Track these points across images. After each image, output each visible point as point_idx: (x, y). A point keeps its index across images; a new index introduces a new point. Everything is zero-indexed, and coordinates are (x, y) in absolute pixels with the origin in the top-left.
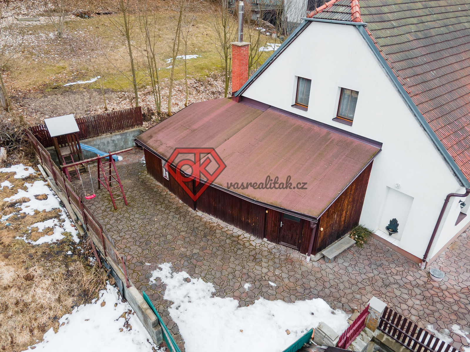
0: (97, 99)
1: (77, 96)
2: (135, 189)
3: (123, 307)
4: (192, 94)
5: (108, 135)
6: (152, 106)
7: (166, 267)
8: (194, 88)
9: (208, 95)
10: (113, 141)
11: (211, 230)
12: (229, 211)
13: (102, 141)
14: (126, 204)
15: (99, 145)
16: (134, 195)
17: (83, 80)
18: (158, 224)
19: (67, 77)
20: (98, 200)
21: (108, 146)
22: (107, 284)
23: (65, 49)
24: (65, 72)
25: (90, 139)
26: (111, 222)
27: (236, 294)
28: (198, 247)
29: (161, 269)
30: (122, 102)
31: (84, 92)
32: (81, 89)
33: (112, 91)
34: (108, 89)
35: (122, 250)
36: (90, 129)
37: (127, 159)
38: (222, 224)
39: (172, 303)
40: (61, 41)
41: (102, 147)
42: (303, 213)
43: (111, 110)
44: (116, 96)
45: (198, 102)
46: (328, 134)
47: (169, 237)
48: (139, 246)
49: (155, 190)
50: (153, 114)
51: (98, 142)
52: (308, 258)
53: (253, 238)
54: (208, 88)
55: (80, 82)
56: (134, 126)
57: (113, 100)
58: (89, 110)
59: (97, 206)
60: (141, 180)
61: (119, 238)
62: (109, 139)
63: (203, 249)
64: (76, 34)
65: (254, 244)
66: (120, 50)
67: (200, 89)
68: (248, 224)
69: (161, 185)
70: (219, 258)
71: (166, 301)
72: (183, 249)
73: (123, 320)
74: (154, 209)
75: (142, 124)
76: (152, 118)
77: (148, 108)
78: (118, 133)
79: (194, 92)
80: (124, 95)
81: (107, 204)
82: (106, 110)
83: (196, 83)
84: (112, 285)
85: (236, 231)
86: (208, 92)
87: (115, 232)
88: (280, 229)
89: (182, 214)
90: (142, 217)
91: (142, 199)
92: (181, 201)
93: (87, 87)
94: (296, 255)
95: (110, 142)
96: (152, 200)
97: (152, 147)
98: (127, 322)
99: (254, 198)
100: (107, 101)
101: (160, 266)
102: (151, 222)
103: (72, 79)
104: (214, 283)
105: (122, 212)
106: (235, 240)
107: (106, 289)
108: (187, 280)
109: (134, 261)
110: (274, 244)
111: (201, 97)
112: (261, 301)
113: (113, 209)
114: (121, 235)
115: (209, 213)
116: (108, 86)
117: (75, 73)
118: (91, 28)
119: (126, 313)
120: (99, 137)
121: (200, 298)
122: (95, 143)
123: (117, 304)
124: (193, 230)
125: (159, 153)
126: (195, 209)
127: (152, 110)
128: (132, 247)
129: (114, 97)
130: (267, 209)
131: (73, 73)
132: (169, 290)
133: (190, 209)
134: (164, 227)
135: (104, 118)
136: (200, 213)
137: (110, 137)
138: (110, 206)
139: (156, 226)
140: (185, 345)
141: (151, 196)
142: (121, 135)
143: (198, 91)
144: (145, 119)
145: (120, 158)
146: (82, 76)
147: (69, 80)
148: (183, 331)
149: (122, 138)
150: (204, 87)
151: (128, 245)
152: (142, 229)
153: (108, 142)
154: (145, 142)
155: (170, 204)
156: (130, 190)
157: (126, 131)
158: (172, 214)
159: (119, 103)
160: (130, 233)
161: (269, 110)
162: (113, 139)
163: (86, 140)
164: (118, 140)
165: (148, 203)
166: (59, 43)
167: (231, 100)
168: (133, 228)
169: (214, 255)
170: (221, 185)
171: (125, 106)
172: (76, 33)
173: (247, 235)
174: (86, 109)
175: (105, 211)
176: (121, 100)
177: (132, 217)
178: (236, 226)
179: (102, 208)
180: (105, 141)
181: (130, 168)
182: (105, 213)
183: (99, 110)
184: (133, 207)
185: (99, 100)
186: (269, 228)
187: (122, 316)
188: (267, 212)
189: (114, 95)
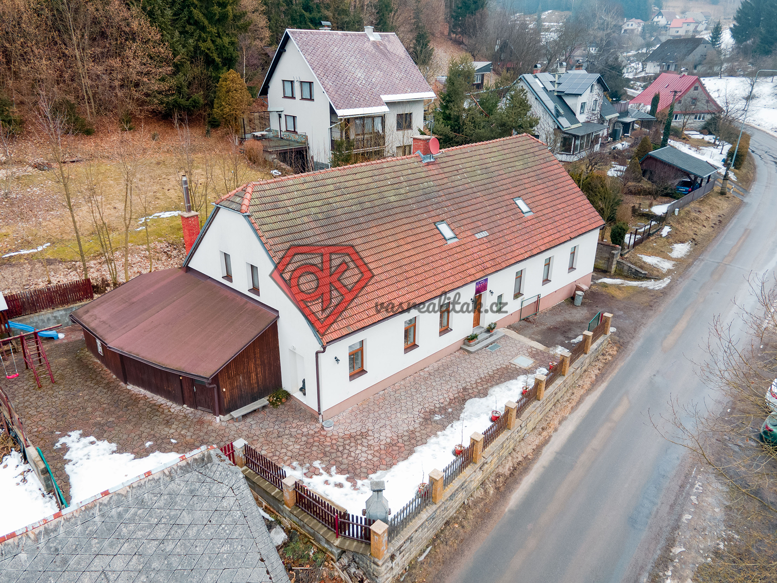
0: (39, 271)
1: (15, 269)
2: (68, 367)
3: (23, 467)
4: (161, 260)
5: (49, 311)
6: (108, 276)
7: (75, 434)
8: (164, 252)
9: (181, 261)
10: (55, 317)
11: (135, 400)
12: (154, 381)
13: (41, 318)
14: (53, 381)
15: (36, 322)
16: (65, 372)
17: (28, 249)
18: (81, 399)
19: (8, 246)
20: (23, 380)
21: (49, 323)
22: (12, 451)
23: (13, 211)
24: (7, 239)
25: (25, 317)
26: (31, 400)
27: (134, 451)
28: (115, 416)
29: (70, 436)
30: (71, 274)
31: (25, 264)
32: (22, 261)
33: (60, 262)
34: (56, 260)
35: (36, 423)
36: (27, 305)
37: (70, 336)
38: (149, 394)
39: (70, 461)
40: (7, 202)
41: (40, 324)
42: (199, 374)
43: (55, 282)
44: (64, 266)
45: (167, 268)
46: (246, 303)
47: (89, 409)
48: (55, 419)
49: (91, 367)
50: (108, 285)
51: (36, 319)
52: (218, 418)
53: (174, 405)
54: (182, 252)
55: (23, 252)
56: (83, 300)
57: (60, 272)
58: (28, 285)
59: (20, 386)
60: (77, 358)
61: (36, 413)
62: (50, 316)
63: (118, 417)
64: (29, 192)
65: (172, 410)
66: (83, 208)
67: (172, 254)
68: (169, 392)
69: (99, 362)
70: (132, 423)
71: (66, 460)
72: (98, 419)
73: (21, 477)
74: (83, 385)
75: (92, 297)
76: (106, 290)
77: (103, 279)
78: (62, 308)
79: (164, 258)
80: (75, 265)
81: (32, 383)
82: (50, 282)
83: (168, 247)
84: (17, 451)
85: (160, 400)
86: (181, 256)
87: (33, 408)
88: (195, 393)
89: (111, 388)
90: (66, 393)
91: (72, 377)
92: (114, 377)
93: (30, 259)
94: (209, 417)
95: (51, 318)
96: (83, 377)
97: (85, 323)
98: (24, 478)
99: (164, 365)
100: (52, 273)
101: (70, 433)
102: (75, 396)
103: (14, 249)
104: (118, 443)
105: (45, 390)
106: (156, 409)
107: (10, 455)
108: (92, 443)
109: (44, 432)
110: (192, 409)
111: (172, 262)
112: (157, 453)
113: (37, 387)
114: (38, 410)
115: (138, 386)
116: (56, 256)
117: (19, 241)
118: (50, 182)
119: (25, 471)
120: (36, 314)
121: (99, 456)
122: (31, 320)
123: (18, 466)
124: (116, 403)
125: (90, 328)
126: (126, 383)
127: (107, 281)
128: (46, 420)
129: (61, 268)
130: (180, 376)
131: (17, 241)
132: (72, 451)
133: (122, 383)
134: (88, 400)
135: (44, 294)
136: (130, 387)
137: (50, 313)
138: (34, 385)
139: (78, 400)
140: (71, 489)
141: (84, 373)
142: (65, 310)
143: (169, 257)
144: (98, 291)
145: (61, 336)
146: (28, 244)
147: (10, 250)
148: (72, 480)
149: (66, 314)
150: (177, 251)
151: (43, 419)
152: (63, 404)
153: (49, 319)
154: (80, 318)
155: (101, 380)
156: (62, 368)
157: (72, 306)
158: (100, 388)
159: (67, 274)
160: (48, 408)
161: (208, 280)
162: (55, 315)
163: (21, 318)
164: (62, 316)
165: (78, 380)
166: (5, 205)
167: (180, 270)
168: (54, 404)
169: (128, 421)
170: (138, 355)
171: (74, 277)
172: (29, 190)
173: (169, 403)
174: (24, 283)
175: (28, 390)
176: (69, 271)
177: (55, 394)
178: (162, 396)
179: (25, 388)
180: (45, 318)
181: (69, 346)
182: (28, 392)
183: (41, 283)
184: (60, 384)
185: (42, 272)
186: (186, 395)
187: (21, 474)
188: (181, 378)
189: (61, 267)
